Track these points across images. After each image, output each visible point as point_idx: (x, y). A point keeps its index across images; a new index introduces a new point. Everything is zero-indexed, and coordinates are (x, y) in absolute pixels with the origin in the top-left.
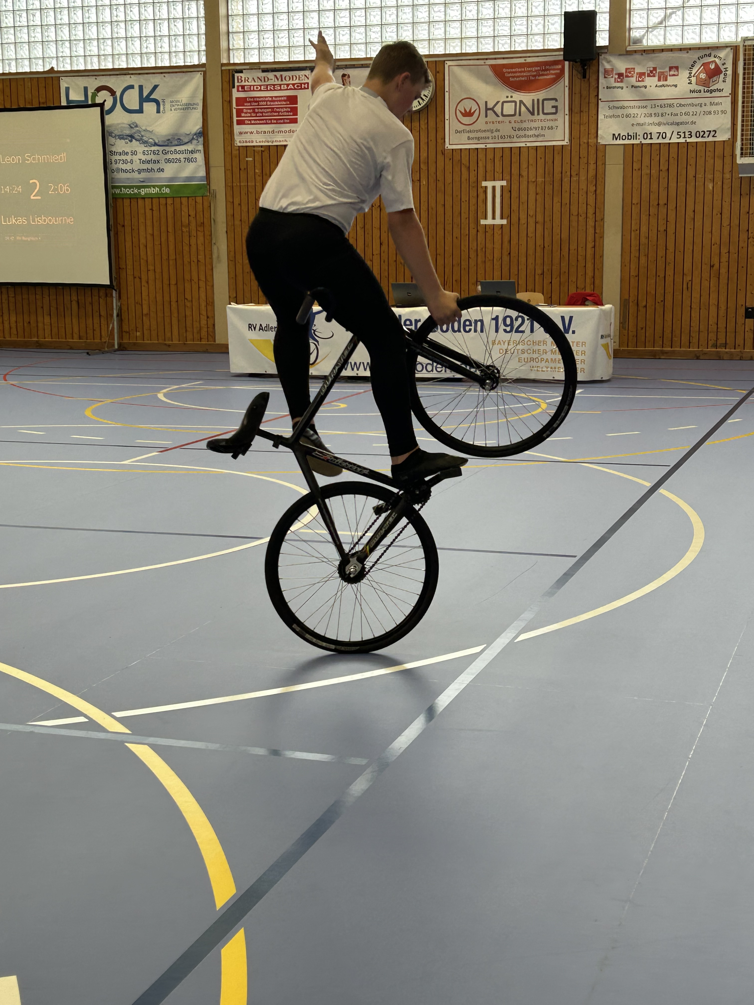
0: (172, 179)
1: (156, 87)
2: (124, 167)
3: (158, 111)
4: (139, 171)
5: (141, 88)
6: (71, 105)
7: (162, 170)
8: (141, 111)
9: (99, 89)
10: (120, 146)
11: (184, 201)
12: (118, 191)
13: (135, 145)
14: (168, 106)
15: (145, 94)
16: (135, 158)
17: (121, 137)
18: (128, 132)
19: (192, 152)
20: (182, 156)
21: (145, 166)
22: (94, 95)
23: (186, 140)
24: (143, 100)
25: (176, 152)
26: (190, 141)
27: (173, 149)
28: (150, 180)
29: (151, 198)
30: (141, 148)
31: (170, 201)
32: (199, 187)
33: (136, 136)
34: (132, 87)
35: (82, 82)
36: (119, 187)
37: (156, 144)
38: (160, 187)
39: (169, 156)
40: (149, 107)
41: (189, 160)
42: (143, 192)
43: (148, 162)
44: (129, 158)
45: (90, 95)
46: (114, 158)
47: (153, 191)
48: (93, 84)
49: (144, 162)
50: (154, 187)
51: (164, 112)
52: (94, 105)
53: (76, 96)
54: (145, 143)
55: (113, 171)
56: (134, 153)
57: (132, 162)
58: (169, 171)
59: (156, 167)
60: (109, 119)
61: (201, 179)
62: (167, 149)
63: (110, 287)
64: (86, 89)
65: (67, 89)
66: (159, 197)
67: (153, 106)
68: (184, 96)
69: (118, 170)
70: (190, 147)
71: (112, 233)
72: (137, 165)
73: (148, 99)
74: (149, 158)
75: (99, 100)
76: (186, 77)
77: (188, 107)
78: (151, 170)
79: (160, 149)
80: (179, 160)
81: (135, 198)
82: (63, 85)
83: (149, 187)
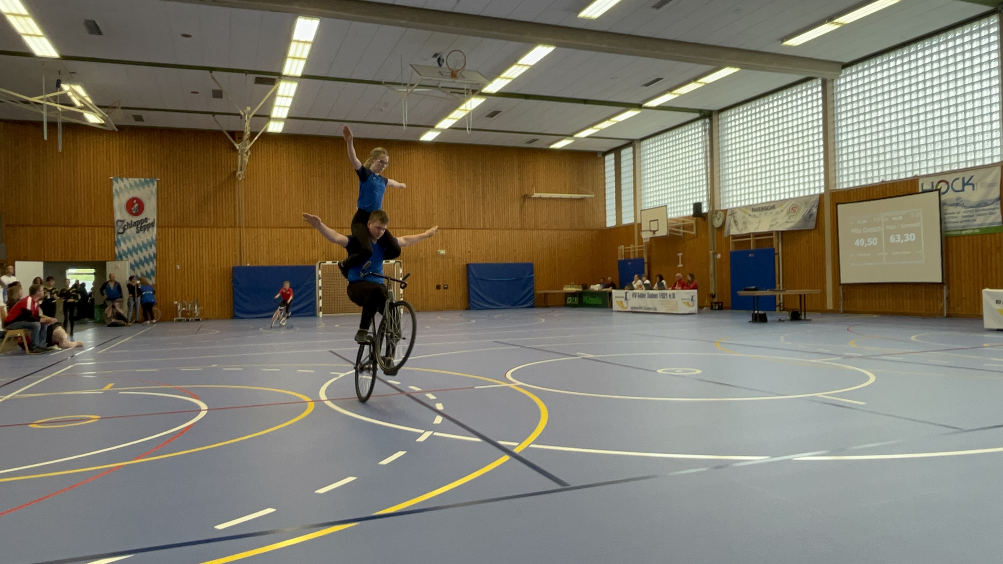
0: (981, 225)
1: (972, 177)
2: (951, 220)
3: (973, 189)
4: (961, 222)
5: (963, 179)
6: (924, 192)
7: (975, 220)
8: (963, 190)
9: (940, 182)
10: (950, 210)
11: (988, 236)
12: (949, 233)
13: (959, 209)
14: (979, 187)
15: (966, 181)
16: (960, 215)
17: (952, 205)
18: (955, 202)
19: (994, 209)
20: (987, 212)
21: (965, 219)
22: (937, 186)
23: (990, 203)
24: (964, 185)
25: (983, 210)
26: (993, 203)
27: (982, 208)
28: (966, 226)
29: (969, 235)
30: (963, 210)
31: (979, 237)
32: (997, 228)
33: (960, 203)
34: (957, 179)
35: (931, 179)
36: (950, 231)
37: (971, 207)
38: (974, 229)
39: (979, 213)
40: (968, 188)
41: (991, 214)
42: (964, 233)
43: (966, 217)
44: (955, 215)
45: (935, 185)
46: (947, 216)
47: (969, 232)
48: (936, 180)
49: (964, 217)
50: (970, 229)
51: (977, 189)
52: (936, 190)
53: (927, 187)
54: (966, 207)
55: (945, 223)
56: (959, 213)
57: (957, 217)
58: (979, 220)
59: (971, 219)
60: (943, 197)
61: (999, 223)
62: (978, 209)
63: (942, 284)
64: (932, 183)
65: (922, 185)
66: (973, 235)
67: (970, 187)
68: (989, 180)
69: (950, 222)
70: (992, 207)
71: (944, 255)
72: (960, 219)
73: (968, 184)
74: (967, 214)
75: (939, 187)
76: (990, 169)
77: (992, 185)
78: (968, 221)
79: (974, 209)
80: (986, 214)
81: (958, 237)
82: (920, 182)
83: (968, 230)
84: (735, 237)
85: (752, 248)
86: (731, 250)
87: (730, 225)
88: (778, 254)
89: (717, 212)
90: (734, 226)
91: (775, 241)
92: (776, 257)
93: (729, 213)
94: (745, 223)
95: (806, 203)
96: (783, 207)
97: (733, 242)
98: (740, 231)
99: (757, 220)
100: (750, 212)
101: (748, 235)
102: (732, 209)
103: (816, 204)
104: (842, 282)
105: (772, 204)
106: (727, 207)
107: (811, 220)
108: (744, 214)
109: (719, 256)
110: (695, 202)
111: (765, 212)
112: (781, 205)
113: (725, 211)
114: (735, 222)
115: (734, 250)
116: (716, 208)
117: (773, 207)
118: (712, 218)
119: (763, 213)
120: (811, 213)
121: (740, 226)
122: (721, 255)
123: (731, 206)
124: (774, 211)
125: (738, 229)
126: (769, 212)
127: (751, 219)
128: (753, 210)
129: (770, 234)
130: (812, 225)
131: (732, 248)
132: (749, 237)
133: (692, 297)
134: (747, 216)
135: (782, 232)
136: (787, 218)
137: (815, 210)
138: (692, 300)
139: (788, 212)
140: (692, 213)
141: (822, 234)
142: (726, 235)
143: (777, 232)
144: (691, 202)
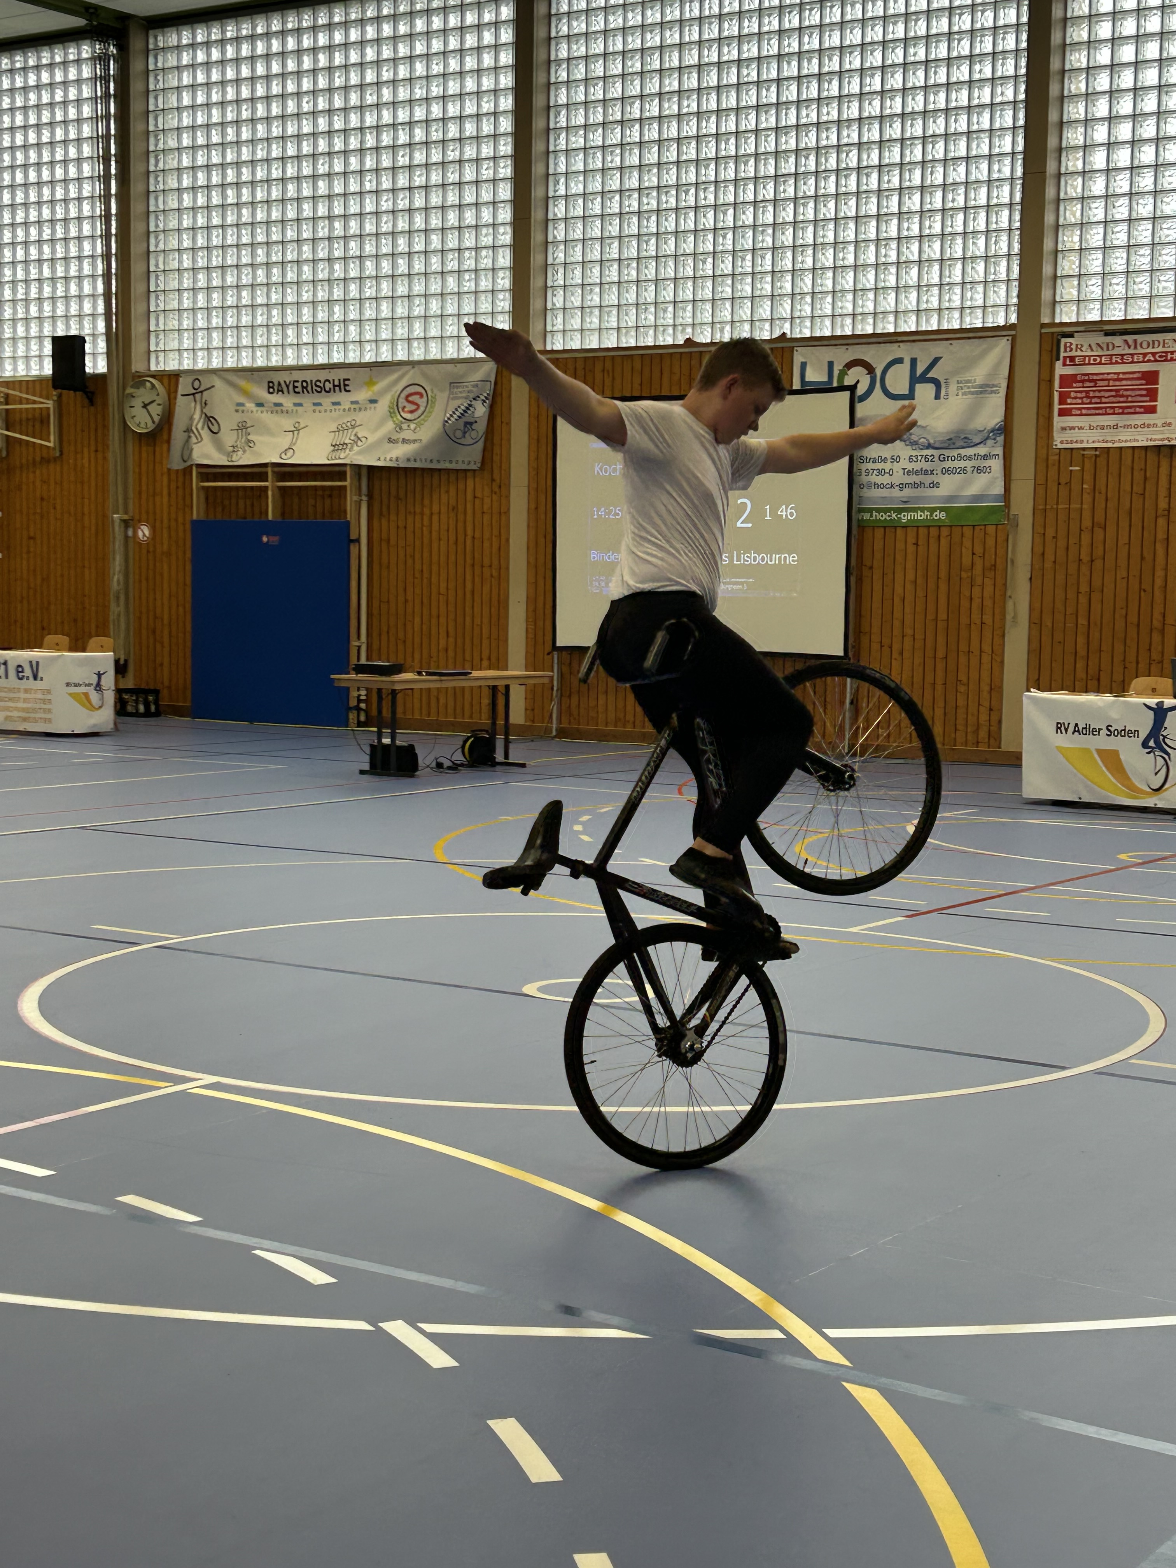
0: (951, 498)
1: (936, 360)
2: (879, 480)
3: (937, 397)
4: (902, 486)
5: (914, 361)
6: (807, 389)
7: (937, 485)
8: (911, 396)
9: (850, 365)
11: (968, 532)
12: (866, 516)
14: (953, 387)
15: (920, 370)
16: (897, 467)
19: (985, 457)
20: (968, 464)
21: (911, 479)
22: (843, 374)
23: (978, 440)
24: (914, 380)
25: (961, 458)
26: (983, 442)
27: (955, 453)
28: (918, 499)
29: (916, 526)
30: (906, 452)
31: (945, 532)
32: (992, 510)
34: (899, 361)
35: (827, 354)
36: (870, 510)
37: (929, 446)
38: (932, 510)
39: (948, 464)
40: (924, 391)
41: (979, 470)
42: (905, 517)
43: (916, 473)
44: (887, 466)
45: (836, 373)
46: (864, 467)
47: (920, 516)
48: (841, 356)
49: (909, 473)
50: (922, 510)
51: (947, 397)
52: (841, 388)
54: (914, 444)
55: (861, 486)
56: (896, 459)
57: (891, 473)
58: (948, 485)
59: (928, 479)
60: (861, 410)
61: (996, 498)
62: (947, 452)
63: (844, 659)
64: (831, 364)
65: (803, 366)
66: (928, 526)
67: (930, 388)
68: (979, 374)
69: (869, 485)
70: (982, 450)
71: (853, 579)
72: (898, 478)
73: (924, 379)
74: (917, 466)
75: (848, 381)
76: (984, 344)
77: (985, 389)
78: (921, 485)
79: (936, 453)
80: (964, 470)
81: (891, 527)
82: (798, 359)
83: (914, 510)
84: (209, 472)
85: (270, 517)
86: (195, 517)
87: (188, 430)
88: (358, 541)
89: (139, 379)
90: (205, 433)
91: (351, 498)
92: (353, 549)
93: (184, 386)
94: (242, 428)
95: (454, 384)
96: (377, 388)
97: (198, 488)
98: (229, 455)
99: (287, 423)
100: (262, 393)
101: (258, 472)
102: (196, 375)
103: (488, 389)
104: (560, 643)
105: (341, 374)
106: (172, 365)
107: (468, 440)
108: (241, 400)
109: (144, 532)
110: (60, 333)
111: (317, 398)
112: (370, 383)
113: (172, 378)
114: (209, 420)
115: (202, 517)
116: (137, 366)
117: (343, 386)
118: (124, 399)
119: (307, 400)
120: (468, 418)
121: (228, 437)
122: (153, 529)
123: (187, 364)
124: (344, 398)
125: (219, 446)
126: (326, 400)
127: (265, 416)
128: (272, 387)
129: (334, 472)
130: (469, 456)
131: (197, 514)
132: (263, 477)
133: (99, 675)
134: (250, 406)
135: (370, 468)
136: (390, 425)
137: (481, 410)
138: (98, 687)
139: (395, 408)
140: (48, 369)
141: (501, 488)
142: (176, 464)
143: (358, 468)
144: (47, 331)
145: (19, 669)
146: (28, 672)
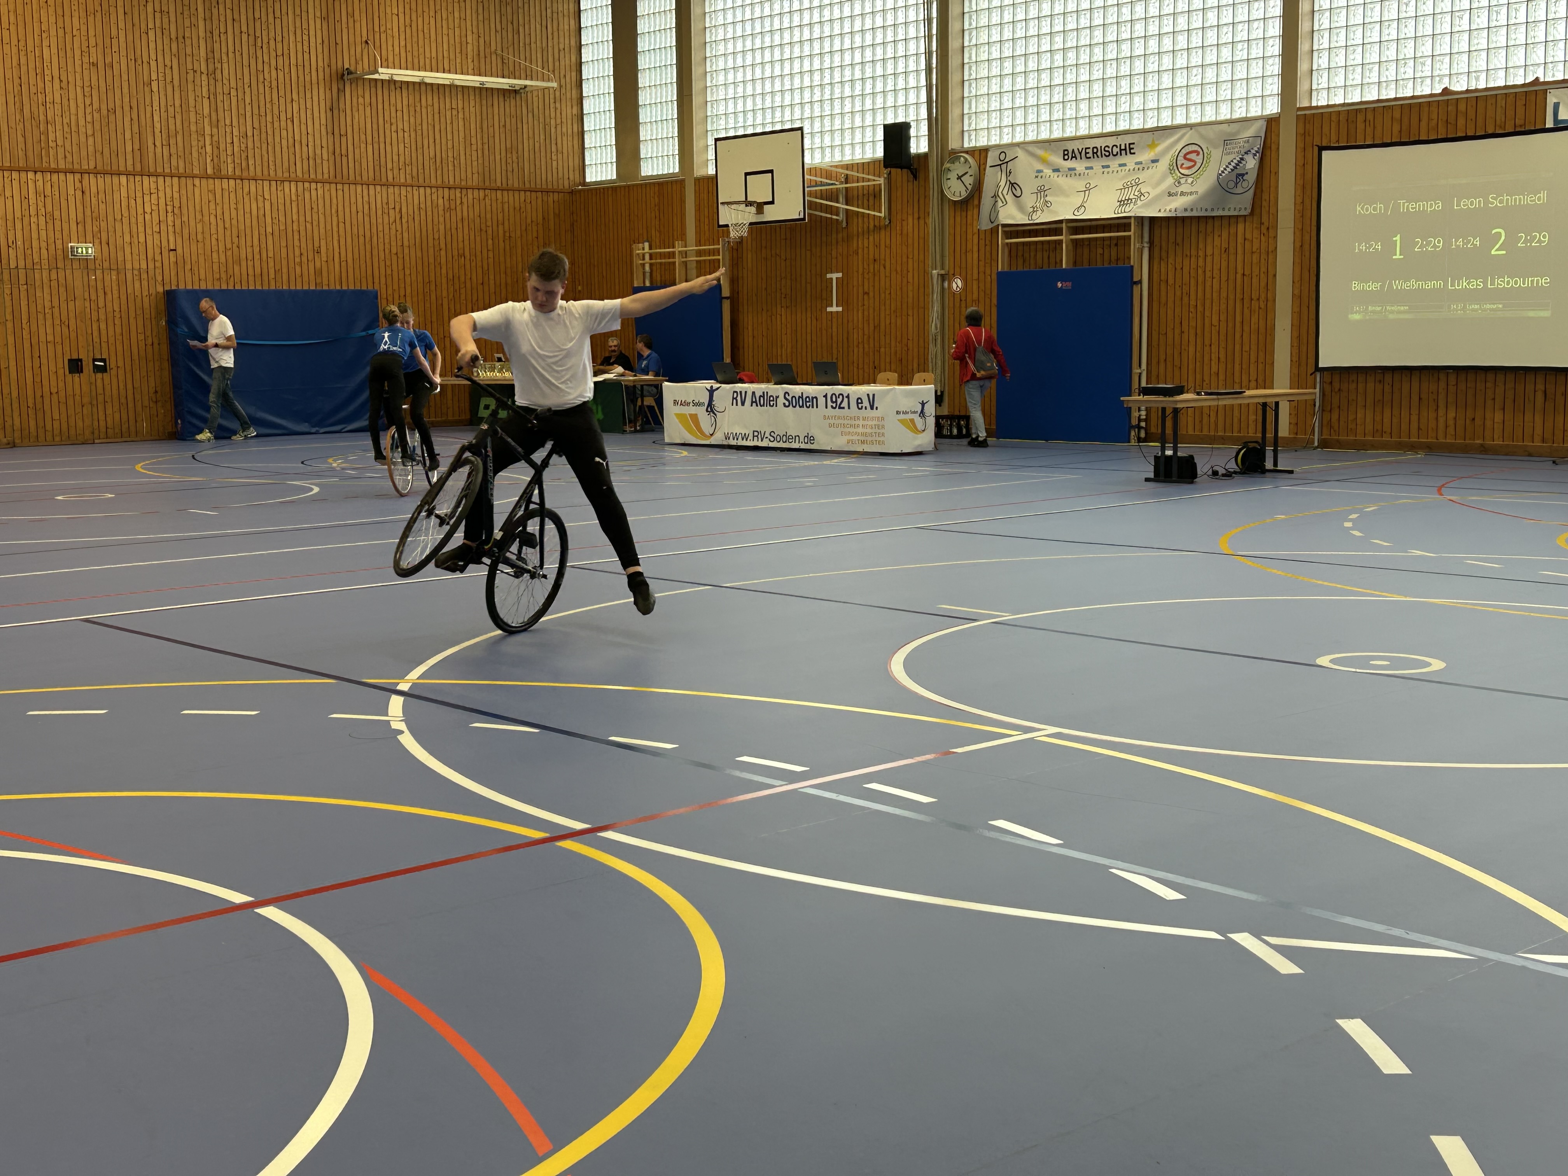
6: (1560, 127)
65: (1556, 106)
82: (1551, 99)
84: (1013, 231)
85: (1064, 267)
86: (1000, 270)
87: (995, 196)
88: (1140, 282)
89: (954, 156)
90: (1009, 198)
91: (1134, 245)
92: (1136, 289)
93: (992, 159)
94: (1041, 191)
95: (1227, 142)
96: (1159, 148)
97: (1004, 245)
98: (1030, 215)
99: (1080, 185)
100: (1058, 160)
101: (1054, 228)
102: (1002, 149)
103: (1258, 145)
104: (1321, 365)
105: (1128, 139)
106: (982, 142)
107: (1239, 190)
108: (1040, 167)
109: (957, 284)
110: (890, 121)
111: (1105, 161)
112: (1152, 146)
113: (981, 153)
114: (1013, 186)
115: (1006, 269)
116: (953, 144)
117: (1129, 150)
118: (942, 172)
119: (1097, 164)
120: (1239, 171)
121: (1029, 200)
122: (965, 282)
123: (994, 140)
124: (1130, 161)
125: (1021, 208)
126: (1114, 163)
127: (1061, 181)
128: (1067, 155)
129: (1121, 224)
130: (1240, 204)
131: (1001, 265)
132: (1057, 232)
133: (923, 404)
134: (1048, 172)
135: (1152, 219)
136: (1170, 181)
137: (1251, 163)
138: (922, 414)
139: (1174, 166)
140: (880, 153)
141: (1270, 230)
142: (985, 225)
143: (1140, 220)
144: (880, 120)
145: (859, 401)
146: (866, 403)
